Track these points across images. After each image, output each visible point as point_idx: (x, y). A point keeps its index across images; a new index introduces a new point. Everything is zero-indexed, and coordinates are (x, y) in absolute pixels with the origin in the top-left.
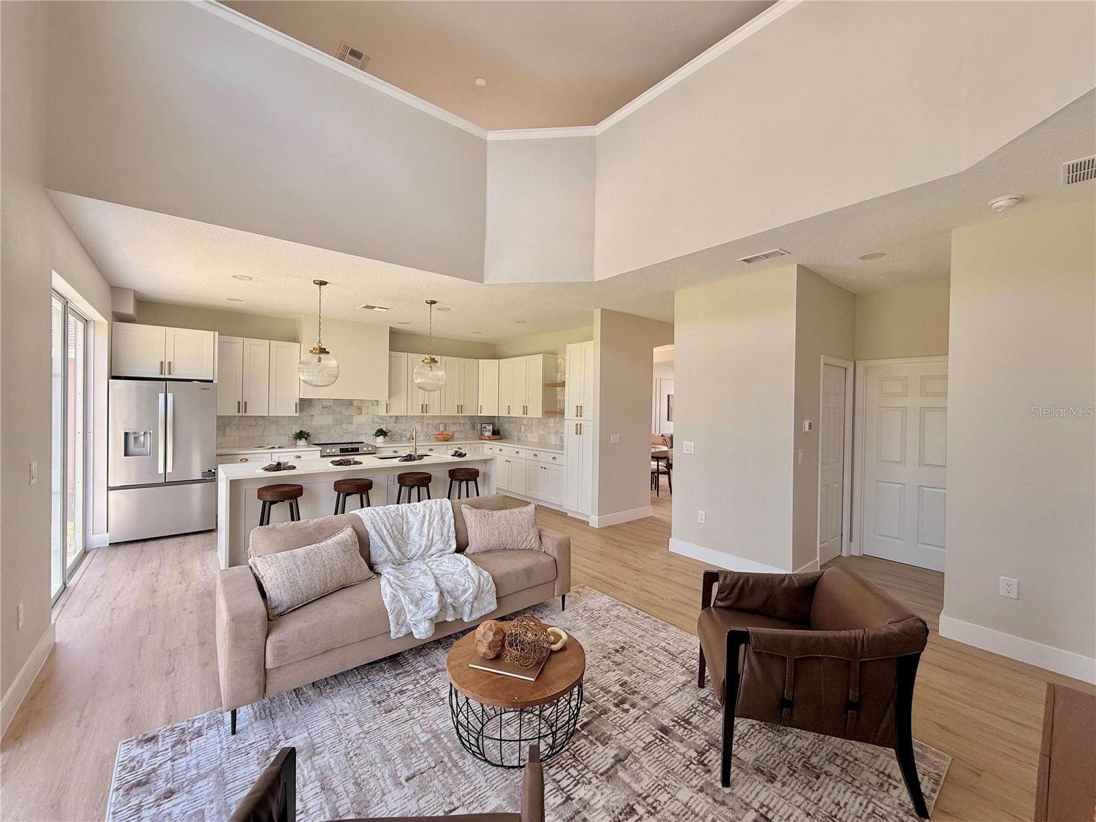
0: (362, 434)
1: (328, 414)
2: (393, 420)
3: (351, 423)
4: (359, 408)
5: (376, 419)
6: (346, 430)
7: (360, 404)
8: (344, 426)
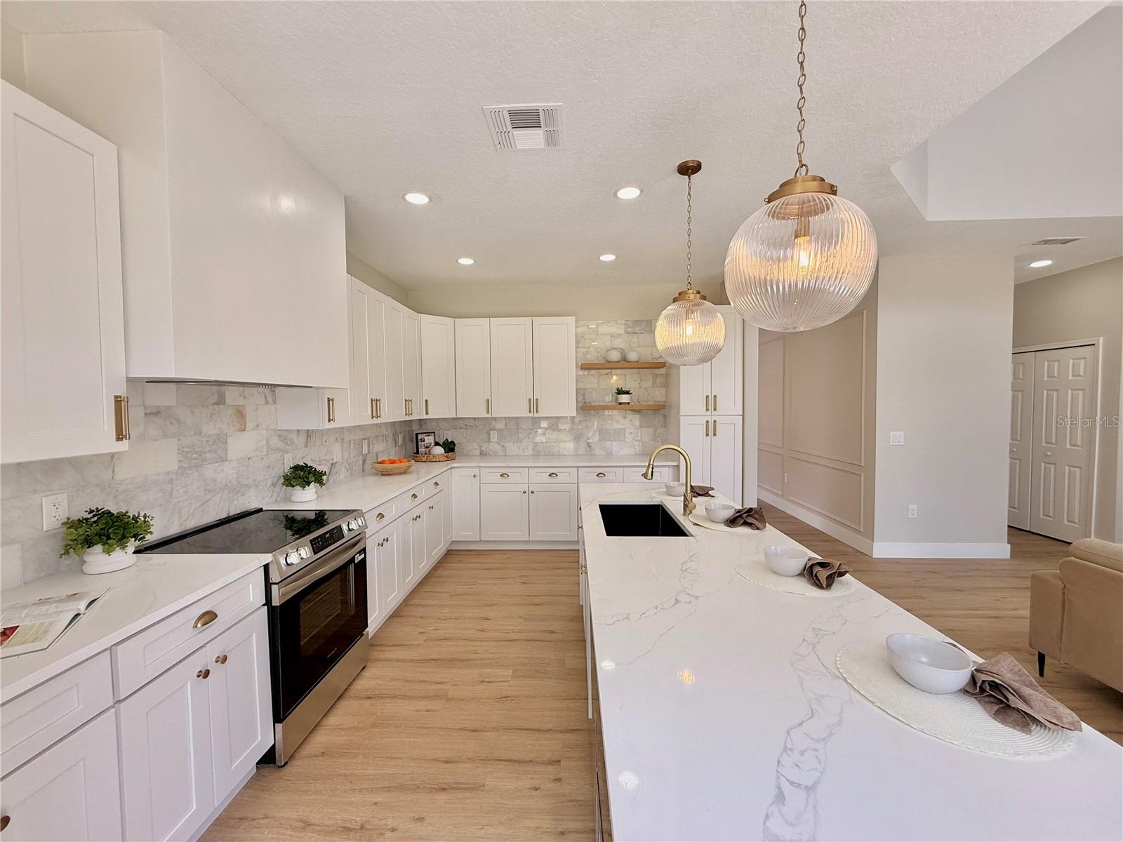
0: (248, 486)
1: (165, 436)
2: (303, 438)
3: (223, 459)
4: (240, 413)
5: (275, 442)
6: (214, 480)
7: (241, 402)
8: (209, 471)
